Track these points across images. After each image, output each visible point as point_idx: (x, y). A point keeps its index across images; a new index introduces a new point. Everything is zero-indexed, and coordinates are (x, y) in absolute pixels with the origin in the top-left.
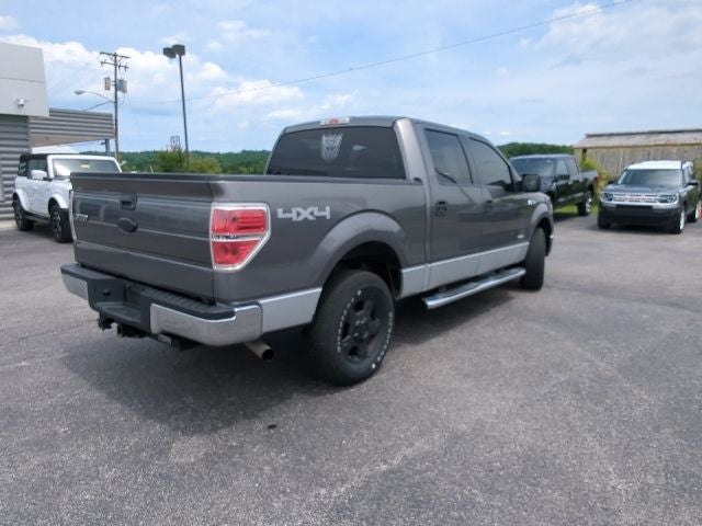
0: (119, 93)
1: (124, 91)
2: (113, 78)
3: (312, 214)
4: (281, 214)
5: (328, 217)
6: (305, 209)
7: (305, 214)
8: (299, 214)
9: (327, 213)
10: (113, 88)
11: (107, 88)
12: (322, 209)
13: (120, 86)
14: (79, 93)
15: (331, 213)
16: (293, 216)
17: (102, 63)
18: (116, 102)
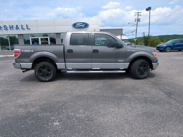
0: (138, 22)
1: (139, 21)
2: (137, 19)
3: (29, 51)
4: (22, 51)
5: (33, 52)
6: (27, 50)
7: (27, 51)
8: (26, 51)
9: (32, 51)
10: (137, 21)
11: (135, 21)
12: (31, 50)
13: (139, 20)
14: (129, 23)
15: (33, 51)
16: (25, 51)
17: (135, 15)
18: (137, 25)
